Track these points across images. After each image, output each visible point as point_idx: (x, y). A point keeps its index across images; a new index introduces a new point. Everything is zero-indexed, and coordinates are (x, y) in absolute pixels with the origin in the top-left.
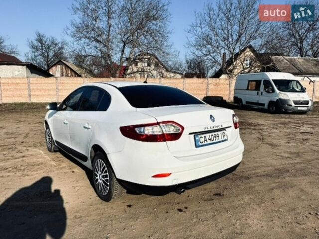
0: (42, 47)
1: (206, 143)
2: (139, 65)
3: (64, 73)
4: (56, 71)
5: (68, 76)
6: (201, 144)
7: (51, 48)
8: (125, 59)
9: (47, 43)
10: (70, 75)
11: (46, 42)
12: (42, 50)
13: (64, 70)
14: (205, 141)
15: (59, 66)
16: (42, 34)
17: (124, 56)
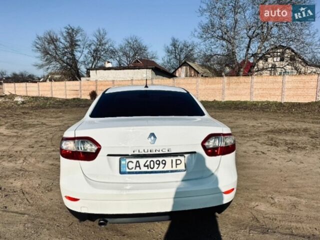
0: (175, 50)
1: (138, 170)
2: (270, 60)
3: (188, 74)
4: (182, 72)
5: (191, 76)
6: (128, 170)
7: (184, 50)
8: (251, 55)
9: (180, 47)
10: (193, 75)
11: (178, 46)
12: (175, 53)
13: (188, 71)
14: (136, 166)
15: (184, 67)
16: (176, 39)
17: (250, 52)
